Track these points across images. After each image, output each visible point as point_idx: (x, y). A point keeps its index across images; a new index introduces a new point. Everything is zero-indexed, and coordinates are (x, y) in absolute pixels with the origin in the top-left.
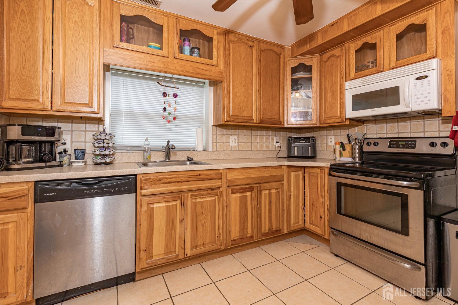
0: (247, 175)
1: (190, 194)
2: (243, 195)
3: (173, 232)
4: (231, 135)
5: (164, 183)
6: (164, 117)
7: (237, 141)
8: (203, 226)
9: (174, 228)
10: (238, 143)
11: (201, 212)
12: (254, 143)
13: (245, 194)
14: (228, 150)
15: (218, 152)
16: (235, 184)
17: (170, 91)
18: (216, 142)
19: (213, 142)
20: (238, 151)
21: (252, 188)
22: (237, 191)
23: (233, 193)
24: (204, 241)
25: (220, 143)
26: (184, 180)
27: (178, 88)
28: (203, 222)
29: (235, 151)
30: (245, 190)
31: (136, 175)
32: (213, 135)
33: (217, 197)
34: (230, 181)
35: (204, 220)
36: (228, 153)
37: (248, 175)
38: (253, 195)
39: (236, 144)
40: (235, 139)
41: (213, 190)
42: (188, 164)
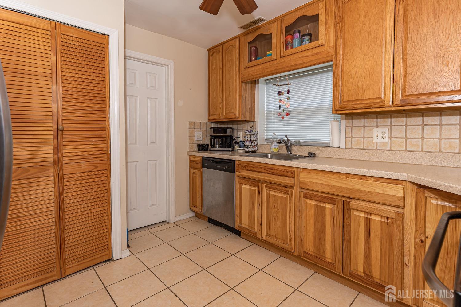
0: (325, 180)
1: (265, 185)
2: (319, 204)
3: (253, 211)
4: (377, 126)
5: (248, 170)
6: (279, 114)
7: (387, 135)
8: (275, 219)
9: (253, 209)
10: (390, 138)
11: (273, 205)
12: (428, 138)
13: (322, 205)
14: (370, 148)
15: (353, 150)
16: (308, 188)
17: (284, 89)
18: (352, 137)
19: (346, 137)
20: (391, 150)
21: (333, 200)
22: (311, 197)
23: (305, 197)
24: (275, 234)
25: (358, 139)
26: (260, 171)
27: (290, 84)
28: (275, 215)
29: (382, 150)
30: (322, 199)
31: (235, 160)
32: (347, 128)
33: (288, 195)
34: (303, 183)
35: (276, 213)
36: (368, 153)
37: (327, 181)
38: (335, 209)
39: (387, 140)
40: (384, 133)
41: (286, 188)
42: (269, 157)
